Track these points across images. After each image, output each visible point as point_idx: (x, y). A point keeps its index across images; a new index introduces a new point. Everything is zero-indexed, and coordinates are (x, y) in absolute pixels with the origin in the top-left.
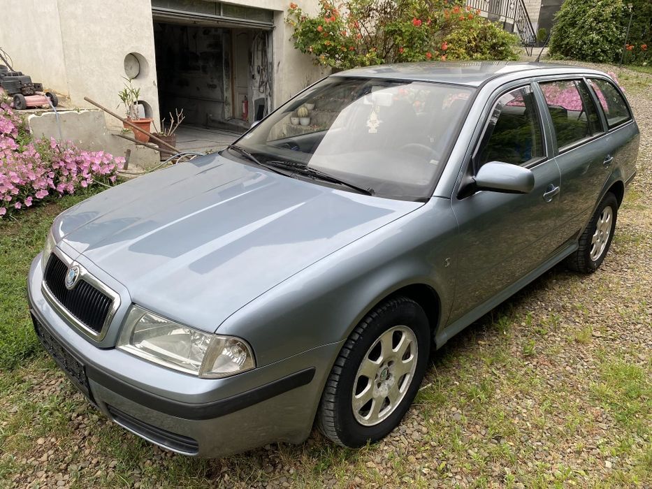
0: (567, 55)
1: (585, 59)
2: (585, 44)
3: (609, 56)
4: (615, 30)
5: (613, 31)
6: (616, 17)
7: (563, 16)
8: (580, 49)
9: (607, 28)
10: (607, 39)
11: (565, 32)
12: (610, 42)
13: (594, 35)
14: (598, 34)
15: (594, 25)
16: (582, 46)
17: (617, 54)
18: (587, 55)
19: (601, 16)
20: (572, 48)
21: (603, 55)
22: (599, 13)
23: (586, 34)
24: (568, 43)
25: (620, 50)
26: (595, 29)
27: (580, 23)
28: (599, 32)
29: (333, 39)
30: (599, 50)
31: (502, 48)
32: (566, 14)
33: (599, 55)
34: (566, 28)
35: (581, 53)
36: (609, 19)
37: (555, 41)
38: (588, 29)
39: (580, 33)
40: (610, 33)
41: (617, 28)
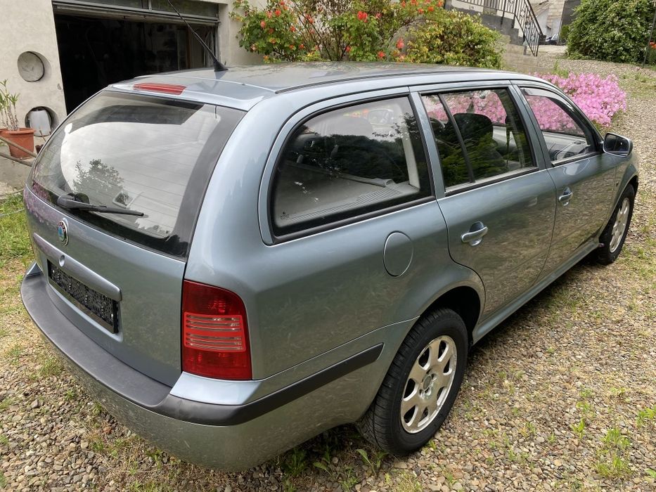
0: (586, 54)
1: (605, 58)
2: (606, 42)
3: (633, 55)
4: (639, 26)
5: (637, 28)
6: (641, 12)
7: (583, 11)
8: (600, 48)
9: (630, 24)
10: (630, 36)
11: (585, 29)
12: (634, 39)
13: (615, 32)
14: (621, 31)
15: (615, 20)
16: (602, 44)
17: (642, 53)
18: (608, 55)
19: (624, 10)
20: (591, 46)
21: (625, 53)
22: (622, 7)
23: (607, 31)
24: (587, 40)
25: (645, 49)
26: (617, 25)
27: (600, 18)
28: (622, 29)
29: (280, 36)
30: (621, 48)
31: (479, 46)
32: (586, 8)
33: (621, 54)
34: (586, 24)
35: (601, 52)
36: (633, 14)
37: (574, 39)
38: (609, 25)
39: (601, 30)
40: (634, 30)
41: (642, 24)
